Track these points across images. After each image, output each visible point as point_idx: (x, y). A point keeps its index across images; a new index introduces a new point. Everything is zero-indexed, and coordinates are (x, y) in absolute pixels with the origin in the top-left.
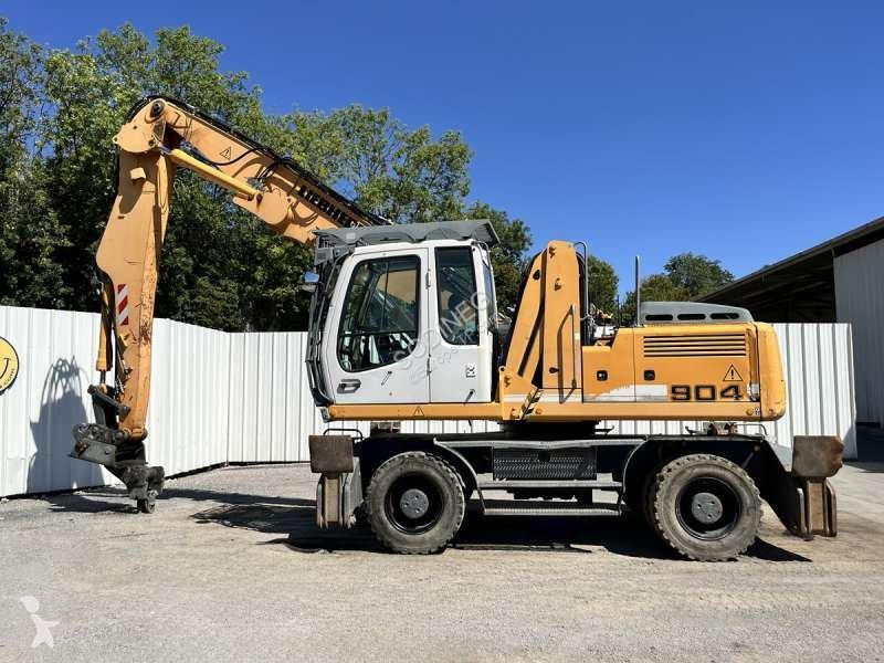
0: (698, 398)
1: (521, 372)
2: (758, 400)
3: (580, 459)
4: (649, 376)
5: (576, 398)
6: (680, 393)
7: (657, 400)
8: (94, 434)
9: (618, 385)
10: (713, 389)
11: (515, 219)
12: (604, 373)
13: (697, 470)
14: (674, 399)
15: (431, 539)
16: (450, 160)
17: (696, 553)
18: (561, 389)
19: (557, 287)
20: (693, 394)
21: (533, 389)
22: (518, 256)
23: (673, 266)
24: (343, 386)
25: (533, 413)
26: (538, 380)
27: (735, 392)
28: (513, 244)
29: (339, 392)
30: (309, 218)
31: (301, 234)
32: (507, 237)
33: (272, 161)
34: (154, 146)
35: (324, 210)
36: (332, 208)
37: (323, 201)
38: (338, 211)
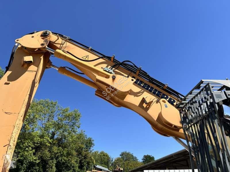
11: (89, 137)
16: (75, 118)
22: (90, 149)
23: (122, 155)
28: (89, 145)
30: (139, 93)
31: (135, 101)
32: (87, 143)
33: (114, 64)
34: (44, 46)
35: (147, 89)
36: (152, 88)
37: (145, 84)
38: (156, 90)
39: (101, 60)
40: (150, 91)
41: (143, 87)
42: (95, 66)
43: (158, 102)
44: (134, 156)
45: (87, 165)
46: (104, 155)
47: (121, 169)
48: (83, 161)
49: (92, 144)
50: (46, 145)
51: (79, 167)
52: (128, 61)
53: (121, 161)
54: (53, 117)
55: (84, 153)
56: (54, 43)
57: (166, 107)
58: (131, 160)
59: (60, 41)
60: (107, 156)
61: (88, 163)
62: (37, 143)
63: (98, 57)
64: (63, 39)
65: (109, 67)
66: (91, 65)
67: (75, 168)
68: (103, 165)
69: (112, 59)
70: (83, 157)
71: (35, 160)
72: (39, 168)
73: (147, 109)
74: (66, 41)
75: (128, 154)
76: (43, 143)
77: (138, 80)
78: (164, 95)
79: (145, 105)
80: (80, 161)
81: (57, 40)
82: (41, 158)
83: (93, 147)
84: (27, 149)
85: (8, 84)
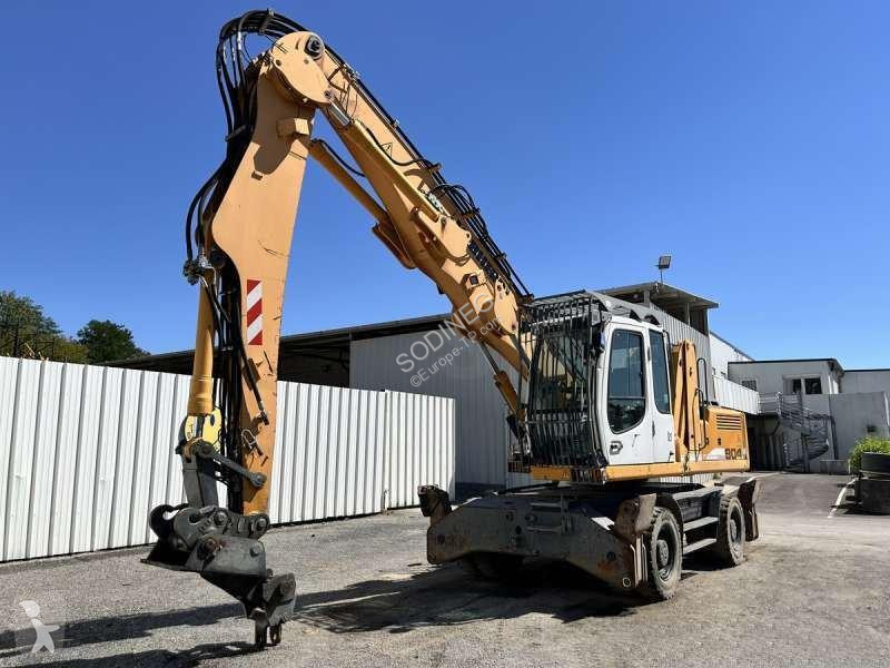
0: (732, 457)
1: (679, 435)
2: (746, 458)
4: (719, 442)
5: (700, 457)
6: (728, 454)
7: (722, 458)
9: (712, 449)
10: (735, 450)
14: (726, 457)
17: (737, 560)
18: (696, 450)
19: (690, 374)
20: (731, 454)
21: (686, 450)
24: (612, 448)
25: (688, 470)
26: (687, 444)
29: (610, 453)
40: (478, 258)
42: (406, 174)
52: (464, 189)
56: (328, 80)
57: (501, 297)
59: (340, 79)
63: (412, 159)
64: (345, 76)
65: (426, 188)
66: (400, 170)
74: (351, 83)
78: (494, 271)
81: (333, 73)
85: (259, 178)
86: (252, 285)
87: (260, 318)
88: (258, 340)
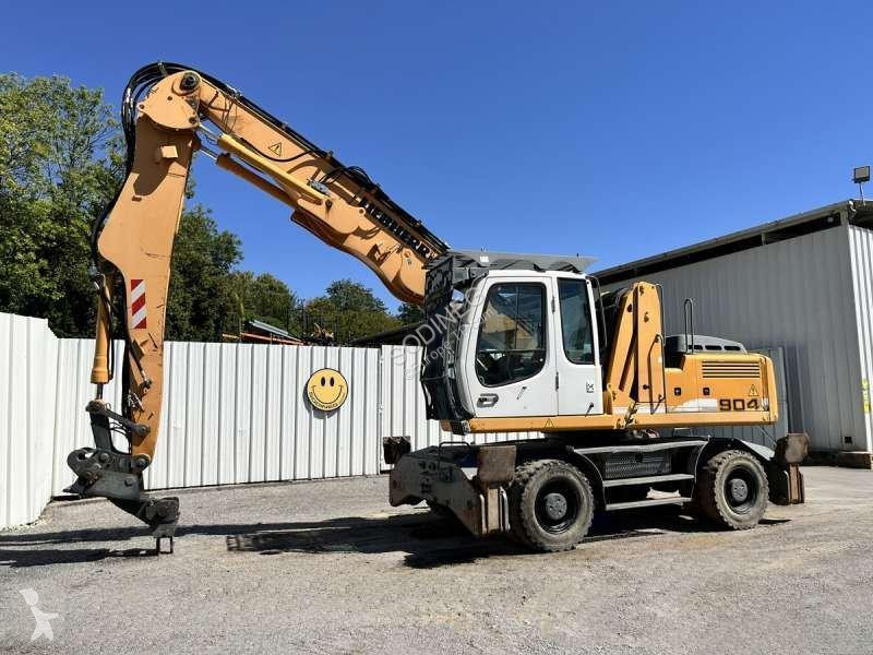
0: (736, 409)
1: (621, 387)
2: (768, 410)
3: (661, 459)
4: (706, 392)
5: (661, 410)
6: (726, 405)
7: (712, 410)
8: (101, 461)
9: (688, 399)
10: (743, 401)
11: (224, 231)
12: (679, 389)
13: (735, 462)
14: (721, 409)
15: (573, 535)
17: (737, 523)
18: (651, 402)
19: (646, 320)
20: (732, 405)
21: (631, 402)
22: (227, 267)
23: (335, 290)
24: (481, 400)
25: (633, 423)
26: (634, 394)
27: (754, 403)
28: (223, 256)
29: (478, 406)
30: (371, 232)
31: (362, 246)
32: (218, 248)
33: (333, 169)
34: (196, 124)
35: (386, 225)
36: (395, 224)
37: (385, 215)
38: (401, 228)
39: (308, 157)
40: (391, 229)
41: (380, 220)
42: (289, 172)
43: (399, 251)
44: (375, 296)
45: (217, 316)
46: (271, 288)
47: (327, 335)
48: (206, 304)
49: (235, 254)
50: (80, 248)
51: (193, 321)
53: (329, 309)
54: (90, 149)
55: (208, 281)
56: (209, 105)
57: (410, 263)
58: (363, 308)
59: (221, 101)
60: (282, 290)
61: (222, 311)
62: (48, 239)
63: (303, 151)
64: (227, 97)
65: (322, 174)
67: (179, 323)
68: (268, 318)
69: (328, 158)
70: (205, 290)
71: (46, 290)
72: (65, 314)
73: (380, 262)
74: (233, 102)
75: (356, 288)
76: (67, 239)
77: (372, 206)
78: (413, 238)
79: (377, 256)
80: (197, 303)
81: (215, 98)
82: (67, 286)
83: (237, 263)
84: (20, 256)
85: (139, 200)
86: (135, 283)
87: (143, 308)
88: (143, 325)
